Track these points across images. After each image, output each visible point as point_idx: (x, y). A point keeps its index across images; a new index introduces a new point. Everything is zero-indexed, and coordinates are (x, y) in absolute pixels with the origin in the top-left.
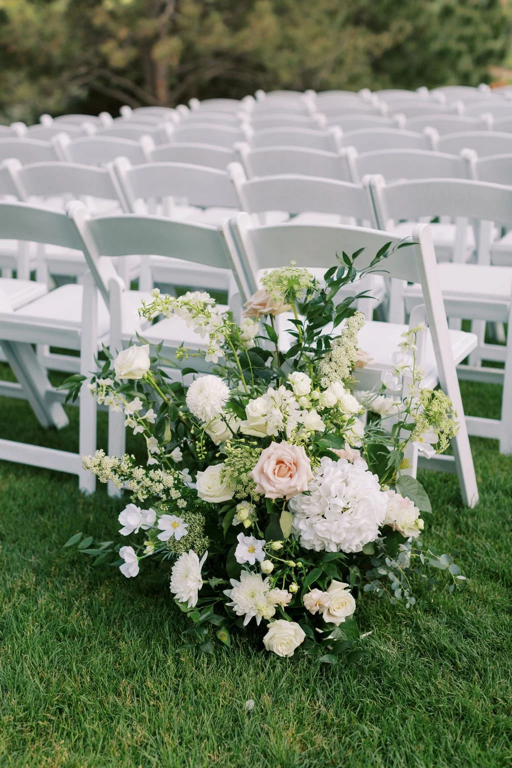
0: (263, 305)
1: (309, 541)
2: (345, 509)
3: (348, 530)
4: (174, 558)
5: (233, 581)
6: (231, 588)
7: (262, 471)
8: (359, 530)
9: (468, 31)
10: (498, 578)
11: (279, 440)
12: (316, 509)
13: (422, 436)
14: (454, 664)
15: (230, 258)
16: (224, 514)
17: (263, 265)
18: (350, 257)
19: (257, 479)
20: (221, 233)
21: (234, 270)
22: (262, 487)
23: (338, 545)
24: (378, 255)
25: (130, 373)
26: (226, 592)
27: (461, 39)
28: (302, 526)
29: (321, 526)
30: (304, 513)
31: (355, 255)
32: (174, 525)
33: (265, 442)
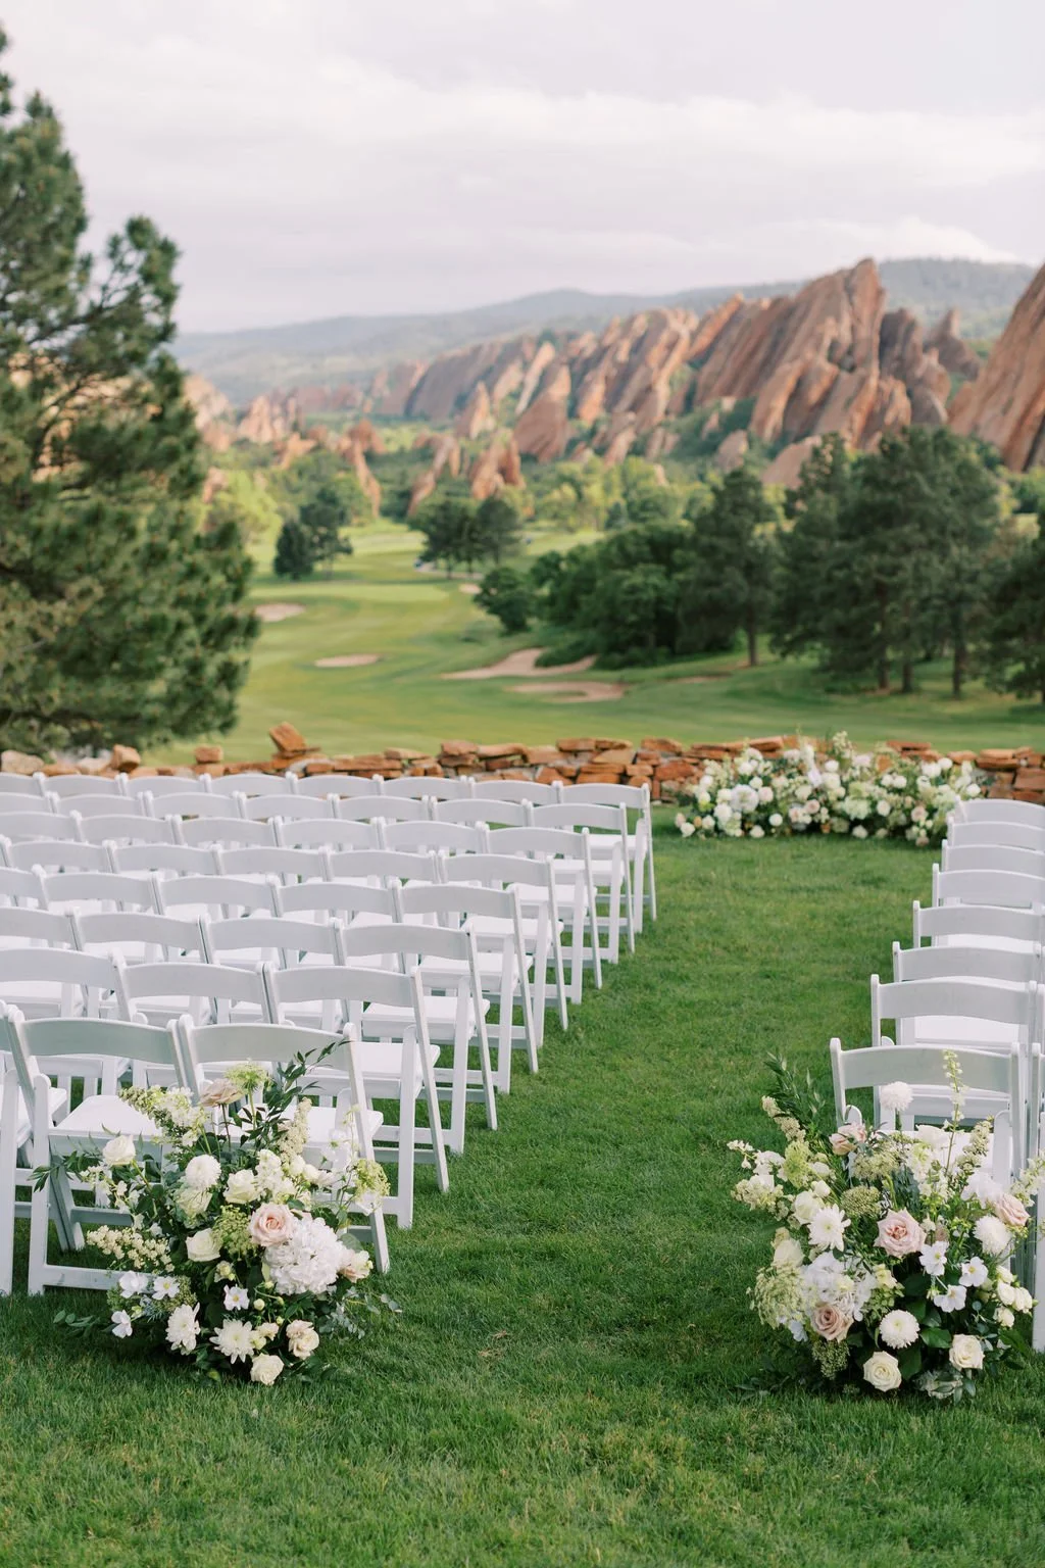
0: (220, 1095)
1: (283, 1286)
2: (312, 1257)
3: (315, 1273)
4: (167, 1315)
5: (217, 1330)
6: (217, 1335)
7: (258, 1226)
8: (324, 1273)
9: (193, 588)
10: (421, 1322)
11: (266, 1200)
12: (290, 1258)
13: (362, 1196)
14: (403, 1375)
15: (175, 1055)
16: (206, 1275)
17: (201, 1060)
18: (303, 1055)
19: (253, 1233)
20: (170, 1034)
21: (177, 1066)
22: (257, 1238)
23: (306, 1287)
24: (324, 1053)
25: (123, 1160)
26: (212, 1339)
27: (181, 602)
28: (278, 1273)
29: (294, 1271)
30: (279, 1263)
31: (307, 1055)
32: (166, 1286)
33: (256, 1205)
